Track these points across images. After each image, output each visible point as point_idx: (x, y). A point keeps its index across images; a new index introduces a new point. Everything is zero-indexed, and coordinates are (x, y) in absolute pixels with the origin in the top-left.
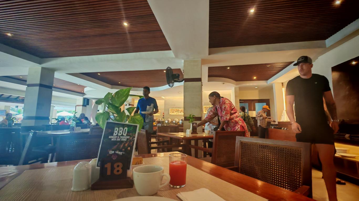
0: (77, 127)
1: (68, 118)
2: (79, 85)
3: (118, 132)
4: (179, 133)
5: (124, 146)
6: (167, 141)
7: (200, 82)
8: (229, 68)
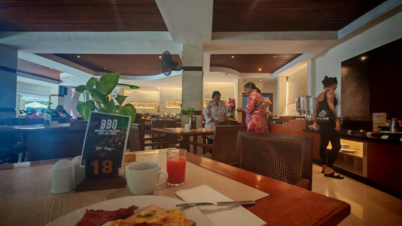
0: (53, 122)
1: (40, 110)
2: (53, 69)
3: (106, 125)
4: (177, 128)
5: (114, 141)
6: (163, 138)
7: (201, 72)
8: (233, 57)
